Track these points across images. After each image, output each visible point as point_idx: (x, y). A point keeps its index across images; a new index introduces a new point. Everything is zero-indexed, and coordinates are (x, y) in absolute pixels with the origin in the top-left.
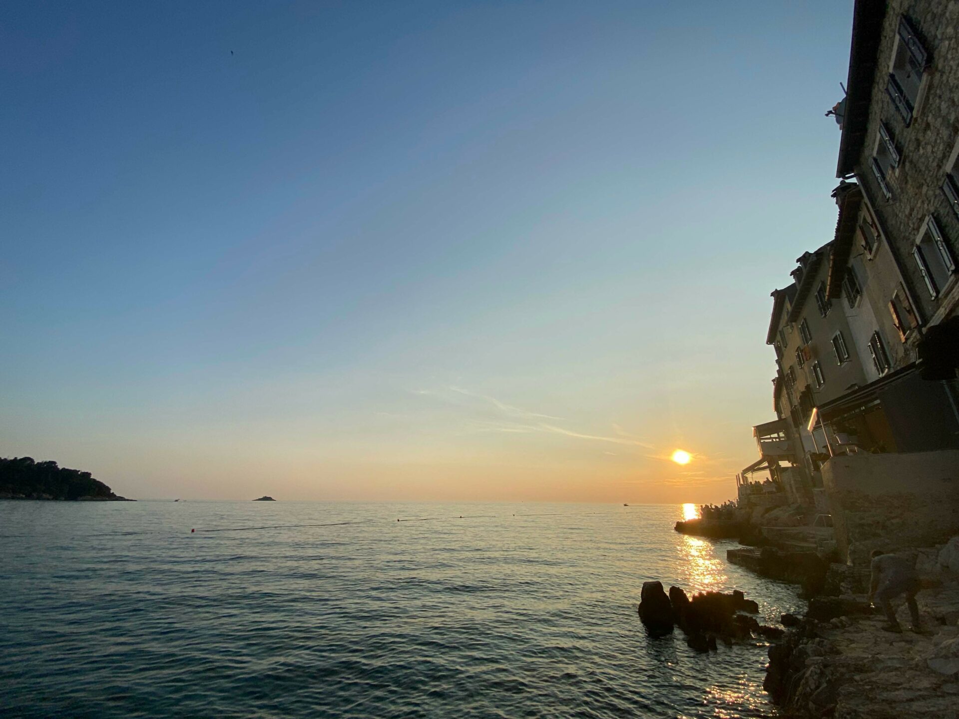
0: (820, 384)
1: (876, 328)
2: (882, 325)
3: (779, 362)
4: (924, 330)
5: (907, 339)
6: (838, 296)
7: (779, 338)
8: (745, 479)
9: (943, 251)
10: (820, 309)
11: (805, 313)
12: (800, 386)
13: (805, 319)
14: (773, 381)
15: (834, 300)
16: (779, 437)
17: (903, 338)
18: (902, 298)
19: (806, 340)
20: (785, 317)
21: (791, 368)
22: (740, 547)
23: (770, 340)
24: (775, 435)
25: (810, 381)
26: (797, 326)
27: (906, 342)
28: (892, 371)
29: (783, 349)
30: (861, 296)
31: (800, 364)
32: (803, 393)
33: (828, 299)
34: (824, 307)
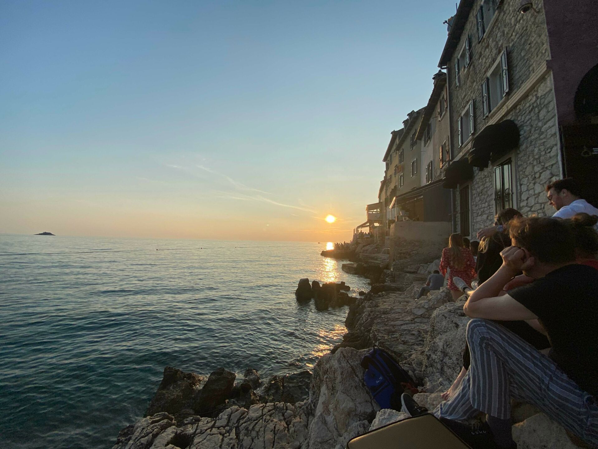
0: (401, 186)
1: (432, 159)
2: (434, 160)
3: (386, 172)
4: (451, 163)
5: (442, 167)
6: (420, 139)
7: (389, 158)
8: (357, 231)
9: (471, 122)
10: (411, 145)
11: (403, 147)
12: (392, 186)
13: (403, 150)
14: (381, 182)
15: (418, 141)
16: (377, 211)
17: (441, 166)
18: (447, 144)
19: (401, 161)
20: (394, 147)
21: (391, 175)
22: (349, 262)
23: (385, 159)
24: (375, 210)
25: (397, 184)
26: (399, 153)
27: (442, 168)
28: (432, 182)
29: (390, 165)
30: (430, 141)
31: (395, 174)
32: (392, 189)
33: (416, 140)
34: (413, 144)
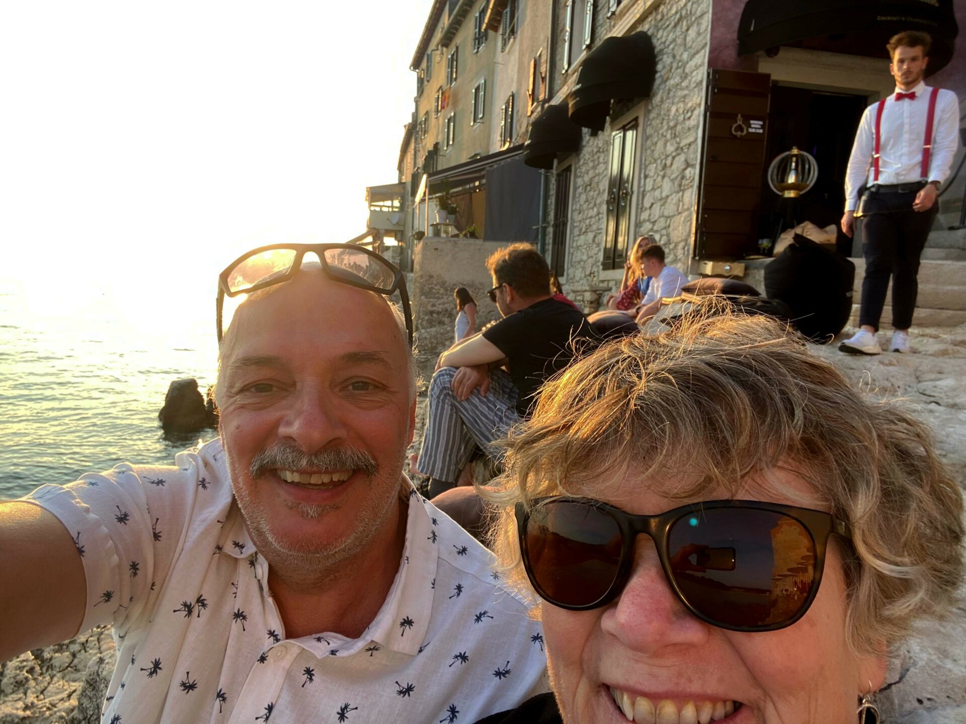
0: (448, 144)
1: (514, 89)
2: (518, 90)
3: (417, 101)
5: (532, 112)
10: (475, 39)
12: (428, 143)
13: (457, 48)
14: (405, 126)
15: (491, 33)
16: (392, 207)
17: (530, 109)
18: (543, 59)
19: (451, 79)
21: (427, 113)
24: (388, 203)
25: (440, 139)
26: (448, 53)
27: (530, 116)
28: (512, 146)
29: (426, 82)
30: (515, 38)
31: (437, 111)
32: (429, 152)
33: (486, 30)
